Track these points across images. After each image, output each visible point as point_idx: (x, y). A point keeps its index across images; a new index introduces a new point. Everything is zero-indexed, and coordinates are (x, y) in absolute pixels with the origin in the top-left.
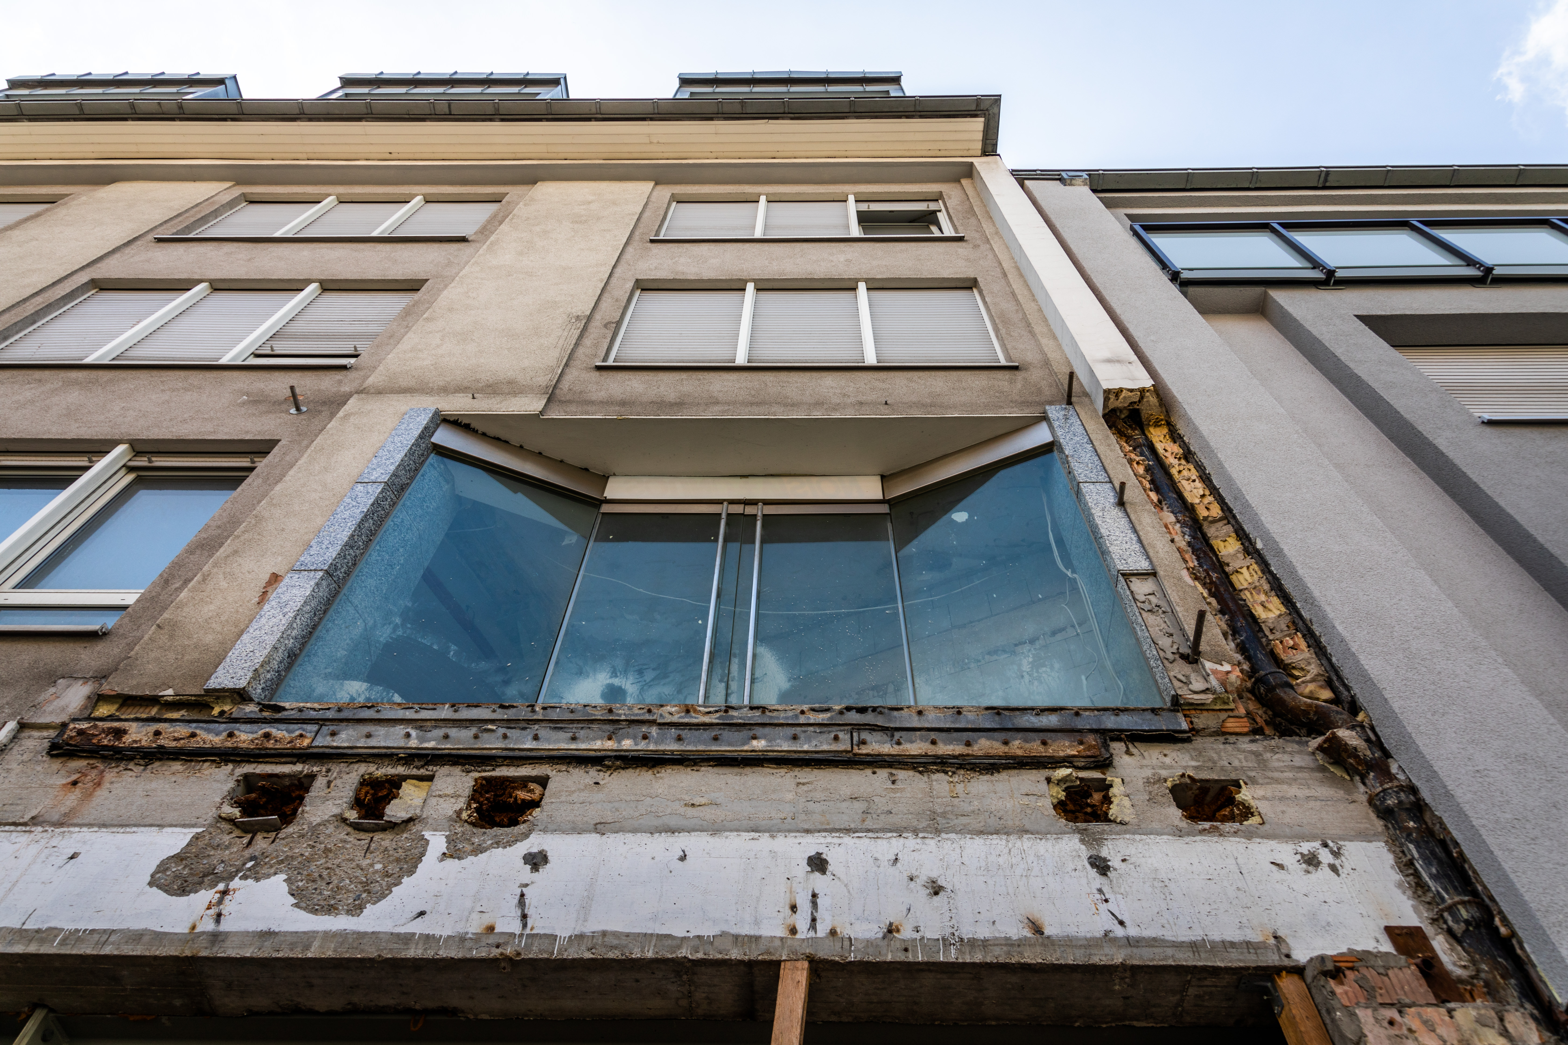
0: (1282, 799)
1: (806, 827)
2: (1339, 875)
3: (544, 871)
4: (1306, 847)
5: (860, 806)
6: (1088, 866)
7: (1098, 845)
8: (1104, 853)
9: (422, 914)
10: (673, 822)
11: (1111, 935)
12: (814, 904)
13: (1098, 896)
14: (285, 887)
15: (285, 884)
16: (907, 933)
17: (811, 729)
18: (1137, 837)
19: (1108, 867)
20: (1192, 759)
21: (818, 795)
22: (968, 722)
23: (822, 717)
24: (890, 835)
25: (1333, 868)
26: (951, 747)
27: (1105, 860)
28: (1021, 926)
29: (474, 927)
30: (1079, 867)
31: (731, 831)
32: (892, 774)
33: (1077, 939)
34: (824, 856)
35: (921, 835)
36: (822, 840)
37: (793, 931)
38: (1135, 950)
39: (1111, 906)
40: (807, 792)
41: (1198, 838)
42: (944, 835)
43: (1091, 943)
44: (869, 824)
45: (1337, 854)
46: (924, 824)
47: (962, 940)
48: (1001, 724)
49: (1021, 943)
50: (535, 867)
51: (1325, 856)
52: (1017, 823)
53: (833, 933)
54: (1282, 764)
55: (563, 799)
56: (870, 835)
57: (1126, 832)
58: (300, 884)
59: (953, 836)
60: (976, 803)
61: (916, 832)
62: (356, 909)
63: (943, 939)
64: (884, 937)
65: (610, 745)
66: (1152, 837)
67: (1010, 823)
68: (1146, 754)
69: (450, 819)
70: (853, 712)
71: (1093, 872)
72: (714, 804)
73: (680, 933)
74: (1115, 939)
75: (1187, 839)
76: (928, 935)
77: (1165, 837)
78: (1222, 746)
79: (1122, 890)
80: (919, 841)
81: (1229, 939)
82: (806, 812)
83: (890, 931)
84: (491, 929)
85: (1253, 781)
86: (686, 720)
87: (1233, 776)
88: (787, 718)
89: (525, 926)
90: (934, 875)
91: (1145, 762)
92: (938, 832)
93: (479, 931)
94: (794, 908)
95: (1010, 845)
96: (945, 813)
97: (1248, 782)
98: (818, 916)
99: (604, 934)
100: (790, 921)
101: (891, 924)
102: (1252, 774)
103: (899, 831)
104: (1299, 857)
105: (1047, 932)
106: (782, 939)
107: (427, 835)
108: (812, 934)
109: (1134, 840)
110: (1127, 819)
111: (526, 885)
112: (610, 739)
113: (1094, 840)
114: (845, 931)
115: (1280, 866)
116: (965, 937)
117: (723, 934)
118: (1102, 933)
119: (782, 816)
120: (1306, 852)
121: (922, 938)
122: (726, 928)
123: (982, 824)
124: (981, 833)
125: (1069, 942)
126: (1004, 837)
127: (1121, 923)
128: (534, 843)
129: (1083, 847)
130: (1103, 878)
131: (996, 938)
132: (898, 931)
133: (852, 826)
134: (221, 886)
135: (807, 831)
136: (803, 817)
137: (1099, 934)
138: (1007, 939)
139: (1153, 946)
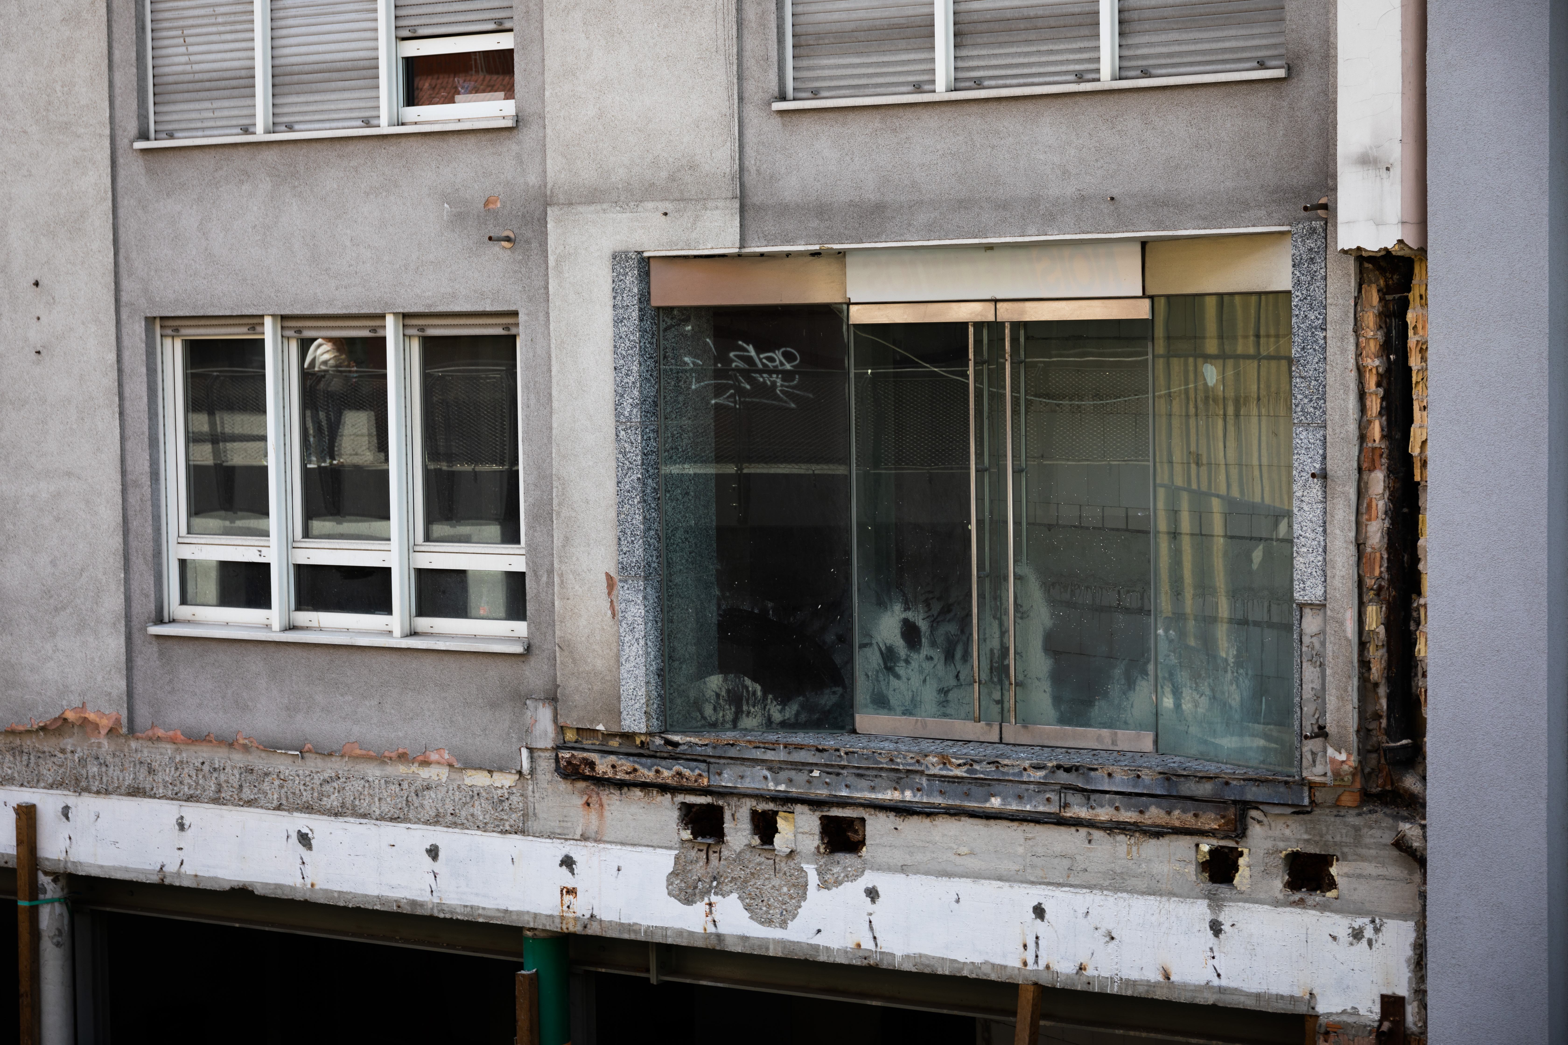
0: (1360, 876)
1: (1032, 879)
2: (1371, 948)
3: (879, 901)
4: (1359, 922)
5: (1066, 863)
6: (1208, 928)
7: (1219, 911)
8: (1221, 919)
9: (819, 931)
10: (949, 868)
11: (1211, 984)
12: (1037, 943)
13: (1209, 954)
14: (739, 905)
15: (739, 901)
16: (1090, 972)
17: (1032, 787)
18: (1247, 905)
19: (1221, 930)
20: (1306, 832)
21: (1040, 850)
22: (1145, 787)
23: (1039, 775)
24: (1084, 890)
25: (1370, 943)
26: (1129, 814)
27: (1221, 924)
28: (1158, 972)
29: (850, 944)
30: (1202, 929)
31: (985, 879)
32: (1089, 834)
33: (1189, 985)
34: (1043, 906)
35: (1105, 892)
36: (1042, 892)
37: (1025, 964)
38: (1222, 996)
39: (1215, 962)
40: (1032, 846)
41: (1288, 909)
42: (1119, 894)
43: (1199, 989)
44: (1072, 881)
45: (1377, 930)
46: (1107, 883)
47: (1121, 979)
48: (1168, 790)
49: (1156, 985)
50: (873, 901)
51: (1369, 932)
52: (1169, 887)
53: (1048, 967)
54: (1372, 840)
55: (878, 841)
56: (1072, 889)
57: (1239, 900)
58: (747, 901)
59: (1125, 895)
60: (1144, 866)
61: (1102, 888)
62: (783, 924)
63: (1111, 978)
64: (1077, 973)
65: (897, 795)
66: (1256, 905)
67: (1164, 886)
68: (1273, 824)
69: (814, 854)
70: (1061, 772)
71: (1210, 933)
72: (972, 853)
73: (962, 960)
74: (1213, 987)
75: (1280, 909)
76: (1103, 974)
77: (1266, 907)
78: (1333, 819)
79: (1225, 950)
80: (1103, 897)
81: (1281, 993)
82: (1033, 866)
83: (1081, 969)
84: (859, 945)
85: (1345, 857)
86: (944, 773)
87: (1331, 852)
88: (1014, 774)
89: (876, 945)
90: (1110, 927)
91: (1270, 833)
92: (1116, 890)
93: (853, 946)
94: (1025, 946)
95: (1161, 906)
96: (1122, 873)
97: (1340, 858)
98: (1039, 954)
99: (921, 956)
100: (1023, 957)
101: (1081, 964)
102: (1346, 850)
103: (1091, 887)
104: (1350, 931)
105: (1172, 978)
106: (1019, 969)
107: (805, 866)
108: (1035, 967)
109: (1244, 908)
110: (1243, 889)
111: (871, 914)
112: (895, 789)
113: (1217, 906)
114: (1055, 967)
115: (1334, 938)
116: (1123, 977)
117: (986, 963)
118: (1205, 982)
119: (1017, 868)
120: (1357, 927)
121: (1099, 976)
122: (987, 958)
123: (1145, 886)
124: (1143, 893)
125: (1184, 987)
126: (1158, 899)
127: (1219, 975)
128: (869, 879)
129: (1209, 911)
130: (1216, 939)
131: (1142, 980)
132: (1085, 969)
133: (1061, 881)
134: (706, 900)
135: (1033, 883)
136: (1029, 870)
137: (1203, 983)
138: (1148, 981)
139: (1233, 994)
